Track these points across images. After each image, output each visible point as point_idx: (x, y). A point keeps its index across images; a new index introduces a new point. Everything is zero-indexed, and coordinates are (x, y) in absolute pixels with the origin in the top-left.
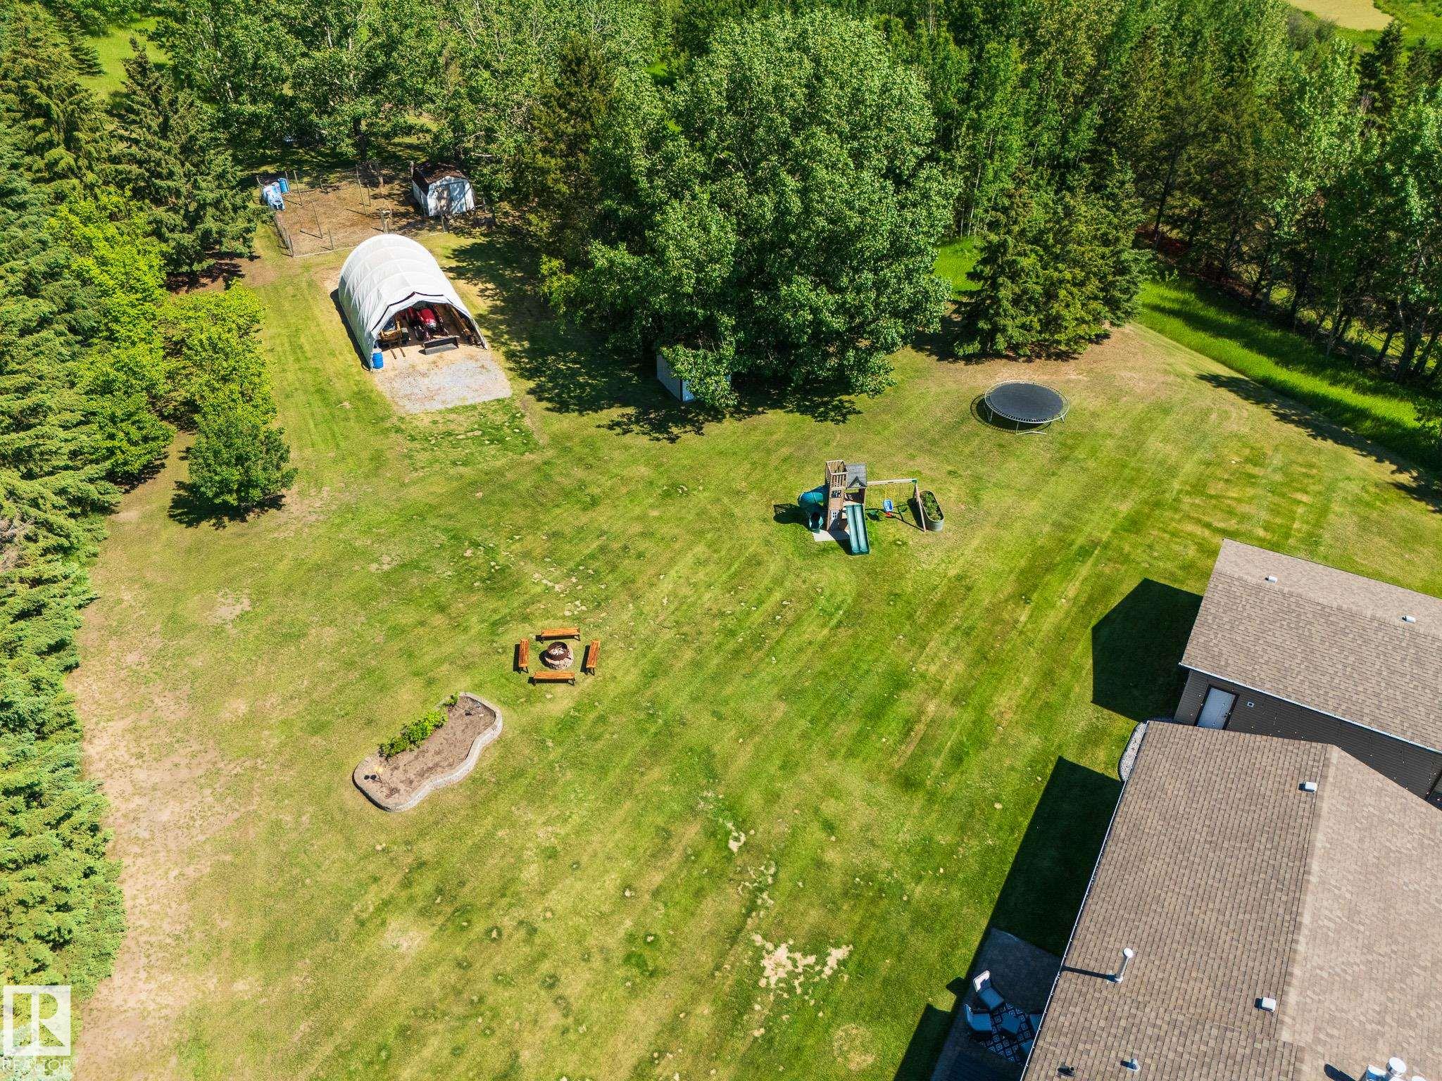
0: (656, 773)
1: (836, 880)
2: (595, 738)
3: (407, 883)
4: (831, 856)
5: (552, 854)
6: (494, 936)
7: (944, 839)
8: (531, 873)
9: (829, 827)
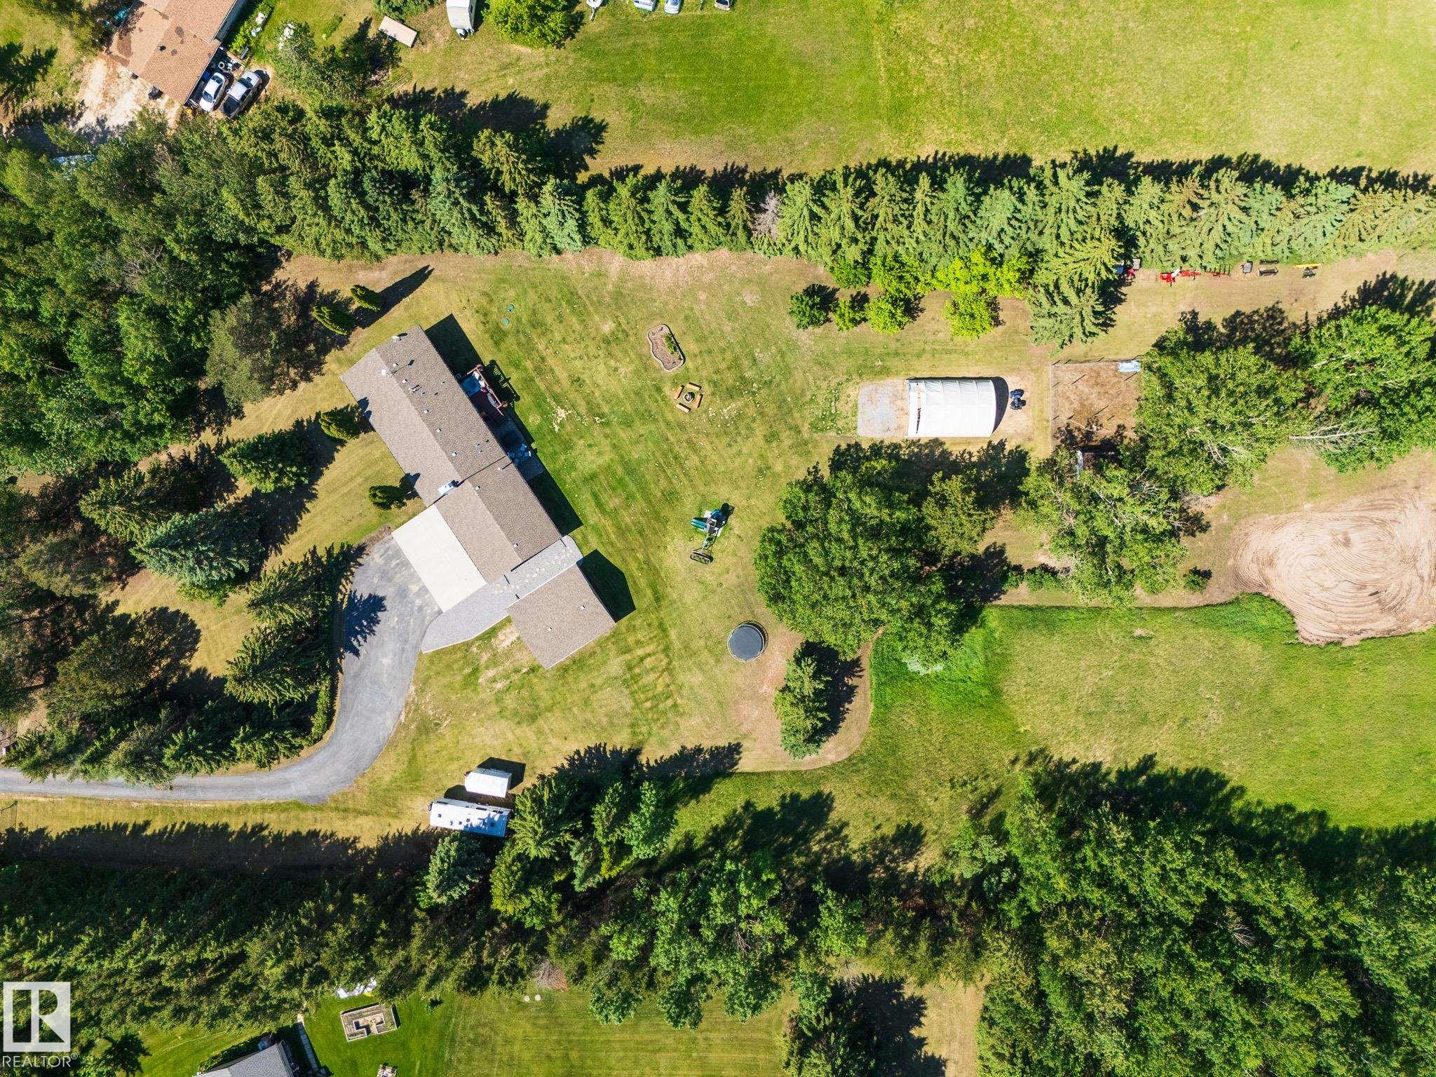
0: (629, 408)
1: (575, 439)
2: (650, 396)
3: (624, 331)
4: (582, 442)
6: (599, 348)
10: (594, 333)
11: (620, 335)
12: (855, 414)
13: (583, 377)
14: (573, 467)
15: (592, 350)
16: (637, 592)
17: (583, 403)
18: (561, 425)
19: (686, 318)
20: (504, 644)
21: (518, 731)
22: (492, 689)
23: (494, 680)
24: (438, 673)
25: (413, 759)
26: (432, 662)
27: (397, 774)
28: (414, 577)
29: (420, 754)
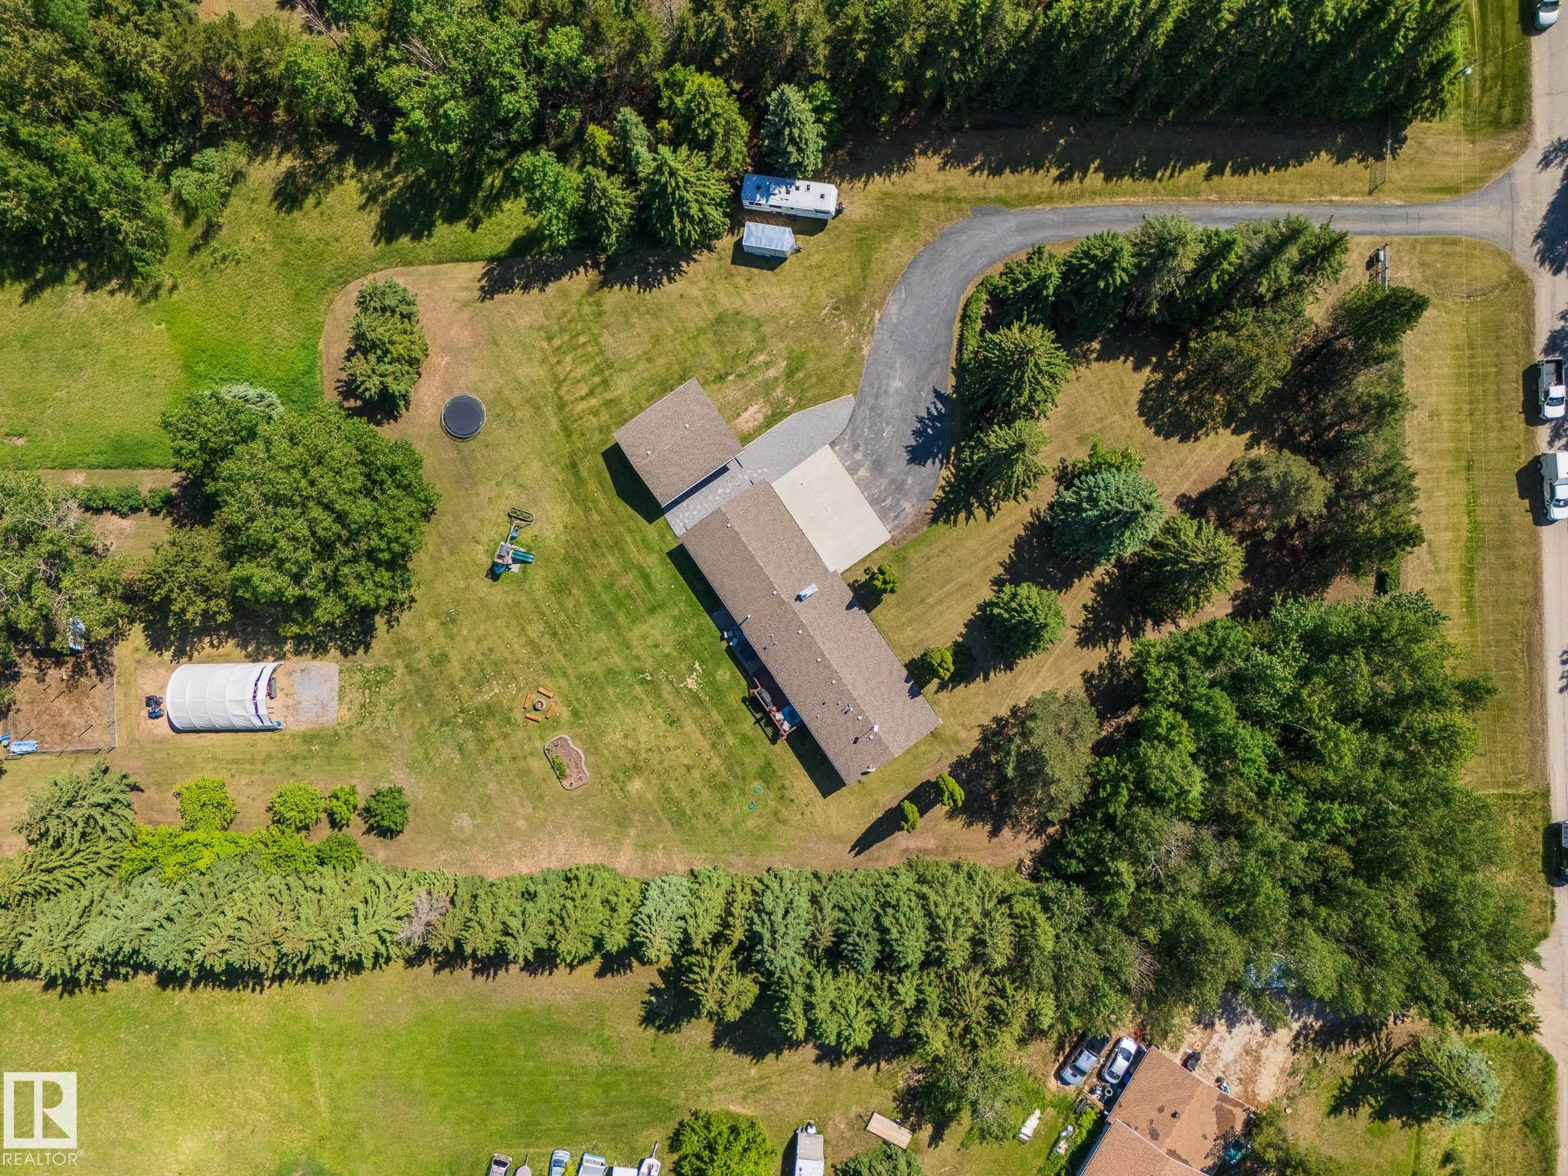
0: (611, 691)
1: (675, 654)
2: (586, 706)
3: (617, 782)
4: (667, 650)
5: (626, 736)
6: (647, 761)
7: (676, 612)
8: (630, 744)
9: (656, 646)
10: (654, 779)
11: (621, 776)
12: (342, 688)
13: (665, 727)
14: (678, 621)
15: (655, 758)
16: (598, 473)
17: (666, 695)
18: (692, 670)
19: (541, 797)
20: (756, 407)
21: (738, 303)
22: (770, 354)
23: (768, 364)
24: (835, 371)
25: (866, 265)
26: (842, 384)
27: (884, 246)
28: (863, 485)
29: (857, 272)
